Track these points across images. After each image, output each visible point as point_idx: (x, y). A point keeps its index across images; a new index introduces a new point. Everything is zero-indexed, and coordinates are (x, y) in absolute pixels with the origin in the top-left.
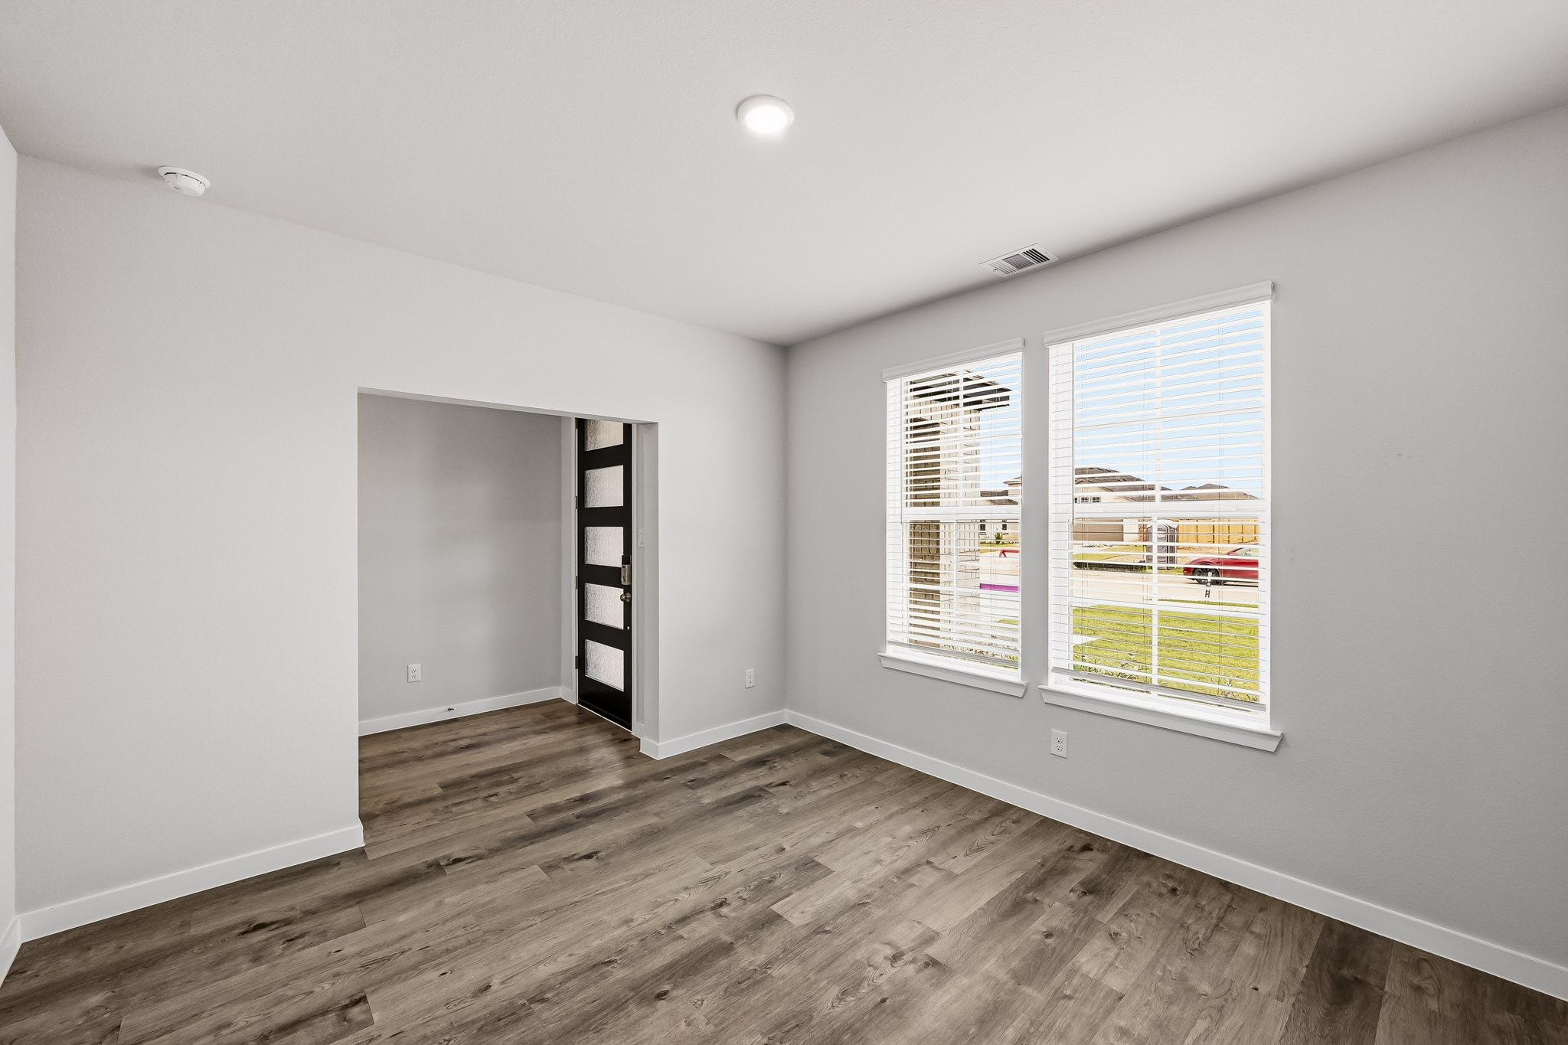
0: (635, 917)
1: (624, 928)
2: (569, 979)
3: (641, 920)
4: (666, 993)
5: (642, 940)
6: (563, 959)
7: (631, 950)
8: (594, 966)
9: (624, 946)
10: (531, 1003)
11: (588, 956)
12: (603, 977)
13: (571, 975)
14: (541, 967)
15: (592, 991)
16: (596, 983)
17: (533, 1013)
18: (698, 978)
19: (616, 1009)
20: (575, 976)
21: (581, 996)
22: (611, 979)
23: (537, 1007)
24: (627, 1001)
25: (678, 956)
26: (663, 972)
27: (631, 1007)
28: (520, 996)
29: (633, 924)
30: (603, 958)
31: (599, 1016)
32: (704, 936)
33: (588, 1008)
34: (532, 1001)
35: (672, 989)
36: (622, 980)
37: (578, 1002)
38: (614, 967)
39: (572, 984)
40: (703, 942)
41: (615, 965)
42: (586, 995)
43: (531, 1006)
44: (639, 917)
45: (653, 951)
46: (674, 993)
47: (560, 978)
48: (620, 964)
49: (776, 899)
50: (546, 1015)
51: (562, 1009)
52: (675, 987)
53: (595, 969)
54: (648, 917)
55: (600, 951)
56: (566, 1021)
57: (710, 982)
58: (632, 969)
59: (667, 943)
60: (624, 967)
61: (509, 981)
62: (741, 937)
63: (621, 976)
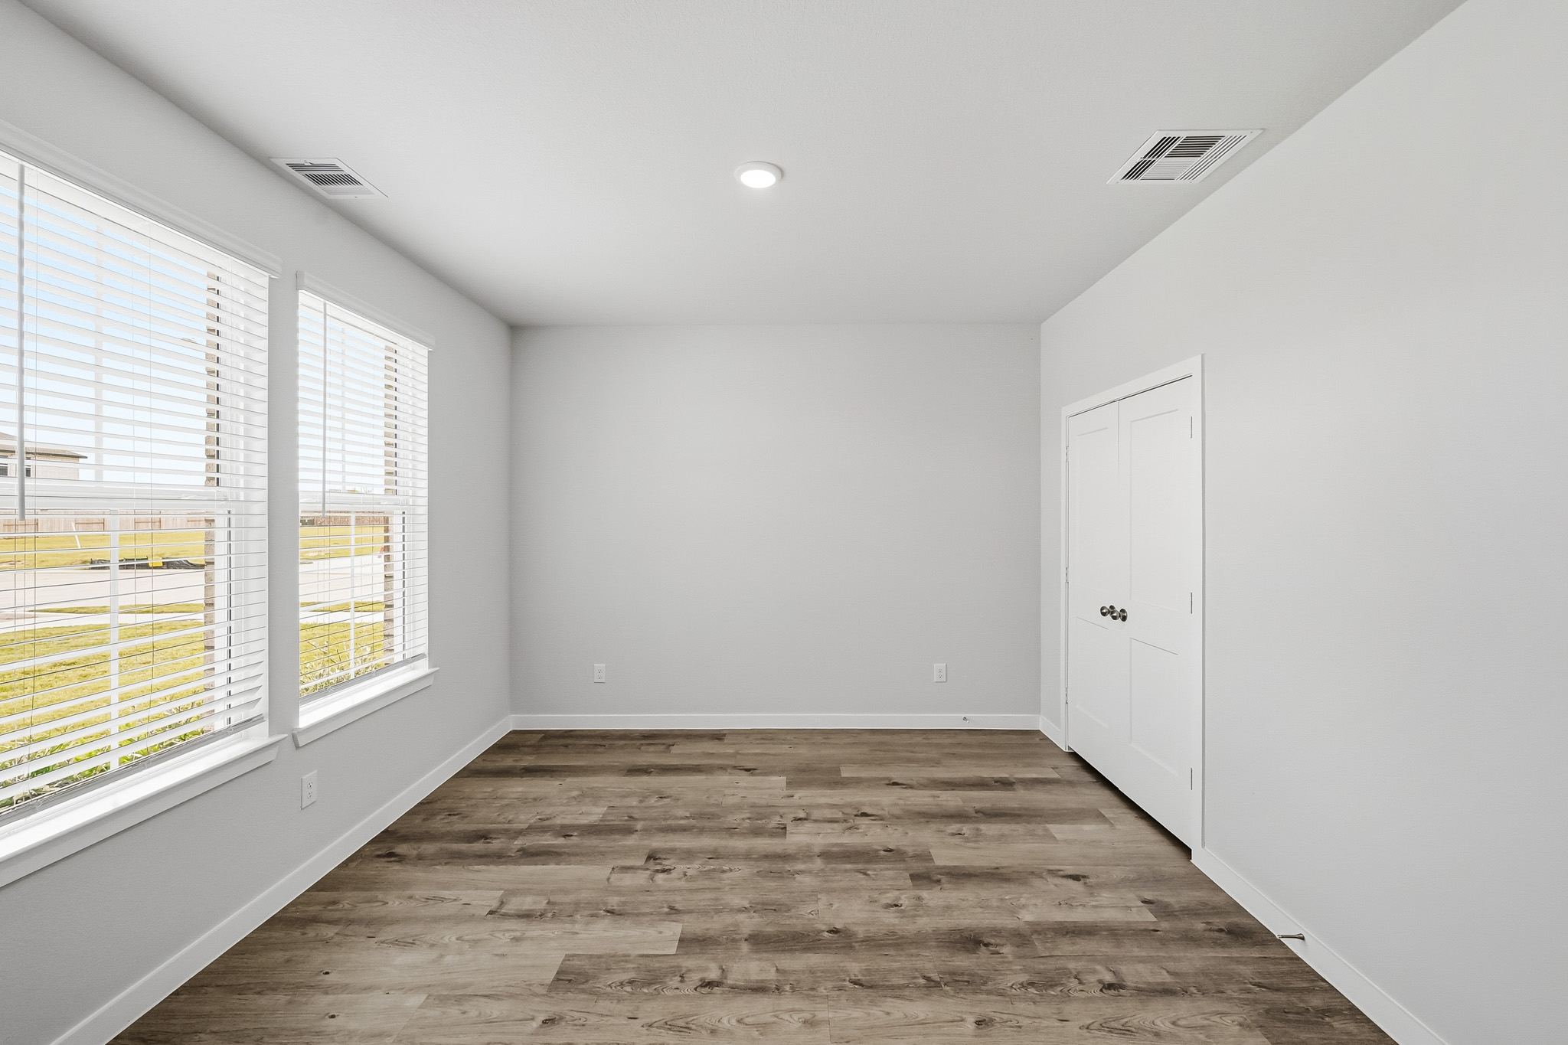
0: (800, 1024)
1: (820, 1015)
2: (900, 987)
3: (796, 1017)
4: (830, 932)
5: (813, 989)
6: (898, 1015)
7: (830, 985)
8: (871, 987)
9: (832, 993)
10: (939, 983)
11: (873, 1003)
12: (868, 971)
13: (896, 991)
14: (922, 1016)
15: (884, 964)
16: (877, 970)
17: (940, 972)
18: (799, 929)
19: (873, 940)
20: (893, 987)
21: (895, 965)
22: (863, 966)
23: (935, 976)
24: (863, 941)
25: (797, 954)
26: (819, 948)
27: (861, 936)
28: (946, 995)
29: (807, 1015)
30: (861, 992)
31: (890, 942)
32: (760, 960)
33: (892, 952)
34: (937, 984)
35: (823, 931)
36: (855, 960)
37: (899, 961)
38: (855, 975)
39: (897, 980)
40: (765, 955)
41: (853, 977)
42: (891, 964)
43: (939, 980)
44: (794, 1022)
45: (812, 972)
46: (824, 927)
47: (907, 992)
48: (849, 975)
49: (658, 959)
50: (929, 965)
51: (914, 962)
52: (820, 932)
53: (873, 983)
54: (786, 1016)
55: (857, 1002)
56: (913, 951)
57: (794, 921)
58: (841, 964)
59: (794, 972)
60: (847, 971)
61: (956, 1018)
62: (734, 941)
63: (854, 964)
